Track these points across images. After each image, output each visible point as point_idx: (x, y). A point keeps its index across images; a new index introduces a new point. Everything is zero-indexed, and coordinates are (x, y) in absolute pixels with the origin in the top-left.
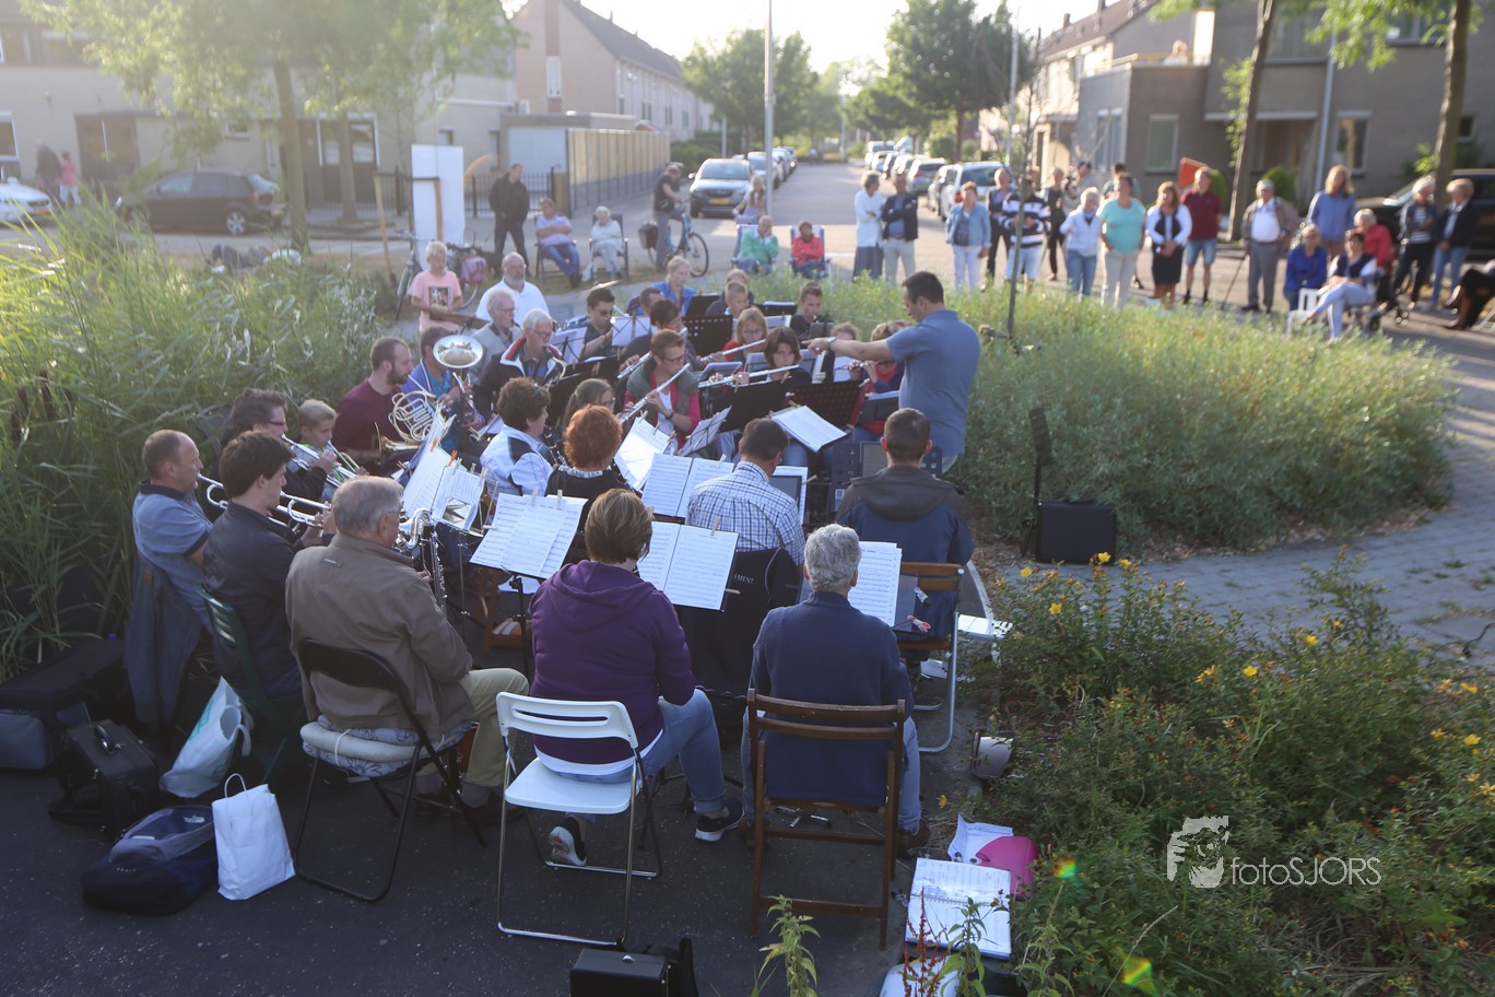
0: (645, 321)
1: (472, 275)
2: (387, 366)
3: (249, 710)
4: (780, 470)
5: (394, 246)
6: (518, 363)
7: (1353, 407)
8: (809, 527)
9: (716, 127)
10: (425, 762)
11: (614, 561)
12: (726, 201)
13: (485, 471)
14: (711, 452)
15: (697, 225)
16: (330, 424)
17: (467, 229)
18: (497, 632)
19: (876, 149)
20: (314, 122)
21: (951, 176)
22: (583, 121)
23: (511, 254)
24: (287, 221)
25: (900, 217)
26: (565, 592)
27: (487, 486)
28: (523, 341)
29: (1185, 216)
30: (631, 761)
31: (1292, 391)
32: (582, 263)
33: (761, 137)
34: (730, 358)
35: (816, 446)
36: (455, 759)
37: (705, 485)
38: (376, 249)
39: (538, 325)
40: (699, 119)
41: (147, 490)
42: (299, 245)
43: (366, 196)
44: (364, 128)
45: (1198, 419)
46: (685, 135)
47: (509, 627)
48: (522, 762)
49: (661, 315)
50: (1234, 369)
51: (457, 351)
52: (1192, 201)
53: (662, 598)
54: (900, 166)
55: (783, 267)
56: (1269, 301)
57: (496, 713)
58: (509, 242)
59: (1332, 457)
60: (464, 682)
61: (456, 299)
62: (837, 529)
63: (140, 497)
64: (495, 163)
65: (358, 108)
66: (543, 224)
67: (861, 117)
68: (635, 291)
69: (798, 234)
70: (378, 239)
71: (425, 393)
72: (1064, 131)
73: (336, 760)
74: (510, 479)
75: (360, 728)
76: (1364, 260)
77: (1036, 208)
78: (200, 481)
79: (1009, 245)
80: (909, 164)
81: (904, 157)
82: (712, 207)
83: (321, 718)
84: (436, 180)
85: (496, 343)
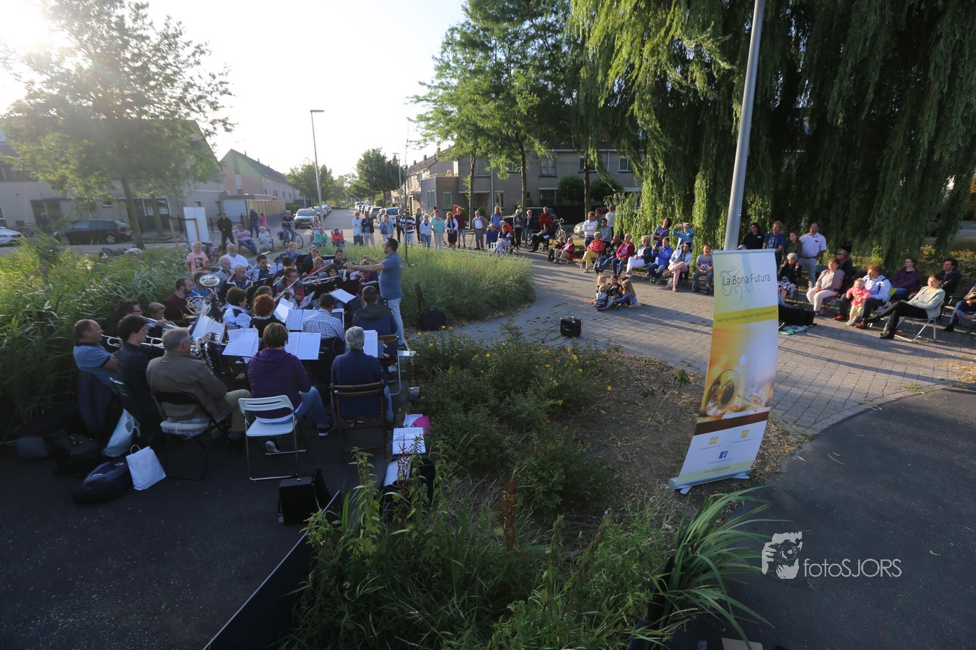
0: (281, 265)
1: (213, 253)
2: (182, 288)
3: (138, 420)
4: (334, 311)
5: (180, 244)
6: (234, 283)
7: (507, 277)
8: (346, 328)
9: (302, 198)
10: (214, 427)
11: (276, 347)
12: (307, 223)
13: (224, 322)
14: (310, 307)
15: (298, 231)
16: (163, 311)
17: (210, 236)
18: (237, 378)
19: (358, 204)
20: (141, 200)
21: (383, 212)
22: (252, 197)
23: (229, 244)
24: (133, 238)
25: (367, 225)
26: (259, 360)
27: (226, 328)
28: (235, 275)
29: (455, 221)
30: (292, 415)
31: (490, 273)
32: (256, 246)
33: (318, 201)
34: (314, 275)
35: (346, 302)
36: (226, 424)
37: (308, 318)
38: (173, 246)
39: (240, 269)
40: (295, 195)
41: (79, 344)
42: (140, 246)
43: (167, 227)
44: (163, 202)
45: (466, 283)
46: (291, 201)
47: (242, 376)
48: (251, 421)
49: (286, 262)
50: (475, 267)
51: (209, 280)
52: (456, 217)
53: (295, 358)
54: (367, 209)
55: (329, 244)
56: (482, 246)
57: (239, 406)
58: (228, 241)
59: (503, 291)
60: (225, 397)
61: (206, 262)
62: (356, 328)
63: (75, 347)
64: (219, 213)
65: (160, 195)
66: (239, 233)
67: (352, 194)
68: (278, 255)
69: (334, 232)
70: (174, 242)
71: (200, 296)
72: (417, 197)
73: (177, 433)
74: (235, 323)
75: (185, 420)
76: (507, 233)
77: (411, 221)
78: (103, 337)
79: (403, 233)
80: (369, 208)
81: (368, 207)
82: (302, 225)
83: (168, 419)
84: (195, 219)
85: (225, 276)
